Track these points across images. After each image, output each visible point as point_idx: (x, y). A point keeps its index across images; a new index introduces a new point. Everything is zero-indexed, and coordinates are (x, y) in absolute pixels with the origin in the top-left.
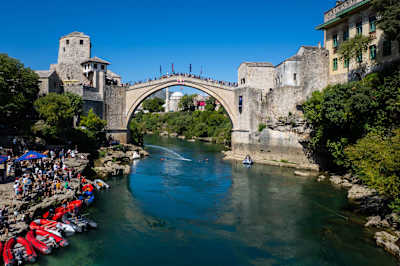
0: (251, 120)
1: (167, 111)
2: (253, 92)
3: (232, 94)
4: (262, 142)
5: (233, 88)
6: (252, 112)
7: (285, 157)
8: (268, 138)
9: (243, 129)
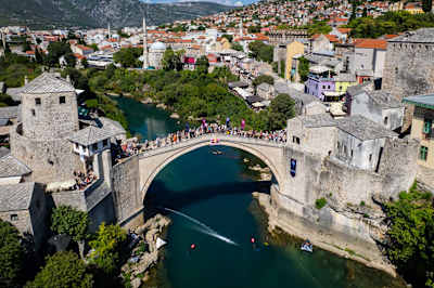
0: (307, 192)
1: (145, 67)
2: (312, 161)
3: (280, 152)
4: (322, 223)
5: (281, 144)
6: (309, 183)
7: (351, 247)
8: (330, 220)
9: (294, 196)
